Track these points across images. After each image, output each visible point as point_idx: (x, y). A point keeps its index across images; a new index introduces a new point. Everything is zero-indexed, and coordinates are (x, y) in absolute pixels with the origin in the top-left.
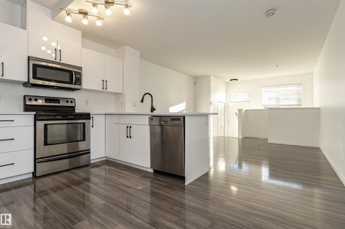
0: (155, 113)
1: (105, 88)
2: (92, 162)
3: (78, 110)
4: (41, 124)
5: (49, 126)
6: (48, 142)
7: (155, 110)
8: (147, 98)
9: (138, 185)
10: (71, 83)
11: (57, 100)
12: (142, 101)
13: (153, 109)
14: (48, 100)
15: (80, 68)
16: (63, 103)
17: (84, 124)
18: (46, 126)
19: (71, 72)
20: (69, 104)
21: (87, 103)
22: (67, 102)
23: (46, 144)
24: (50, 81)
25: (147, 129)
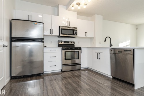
0: (112, 47)
2: (81, 68)
8: (108, 39)
9: (105, 83)
10: (73, 34)
11: (68, 42)
12: (105, 41)
13: (111, 45)
14: (65, 42)
15: (76, 28)
16: (70, 43)
19: (73, 30)
20: (72, 44)
21: (79, 43)
22: (72, 42)
24: (66, 34)
25: (109, 55)
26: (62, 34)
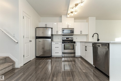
1: (81, 33)
2: (76, 56)
3: (74, 41)
4: (63, 44)
5: (65, 45)
6: (65, 49)
7: (99, 40)
10: (71, 33)
12: (93, 37)
13: (98, 40)
14: (67, 38)
15: (73, 29)
16: (70, 39)
17: (73, 45)
18: (64, 45)
19: (71, 30)
20: (72, 39)
21: (77, 38)
23: (64, 49)
24: (66, 33)
26: (63, 33)
